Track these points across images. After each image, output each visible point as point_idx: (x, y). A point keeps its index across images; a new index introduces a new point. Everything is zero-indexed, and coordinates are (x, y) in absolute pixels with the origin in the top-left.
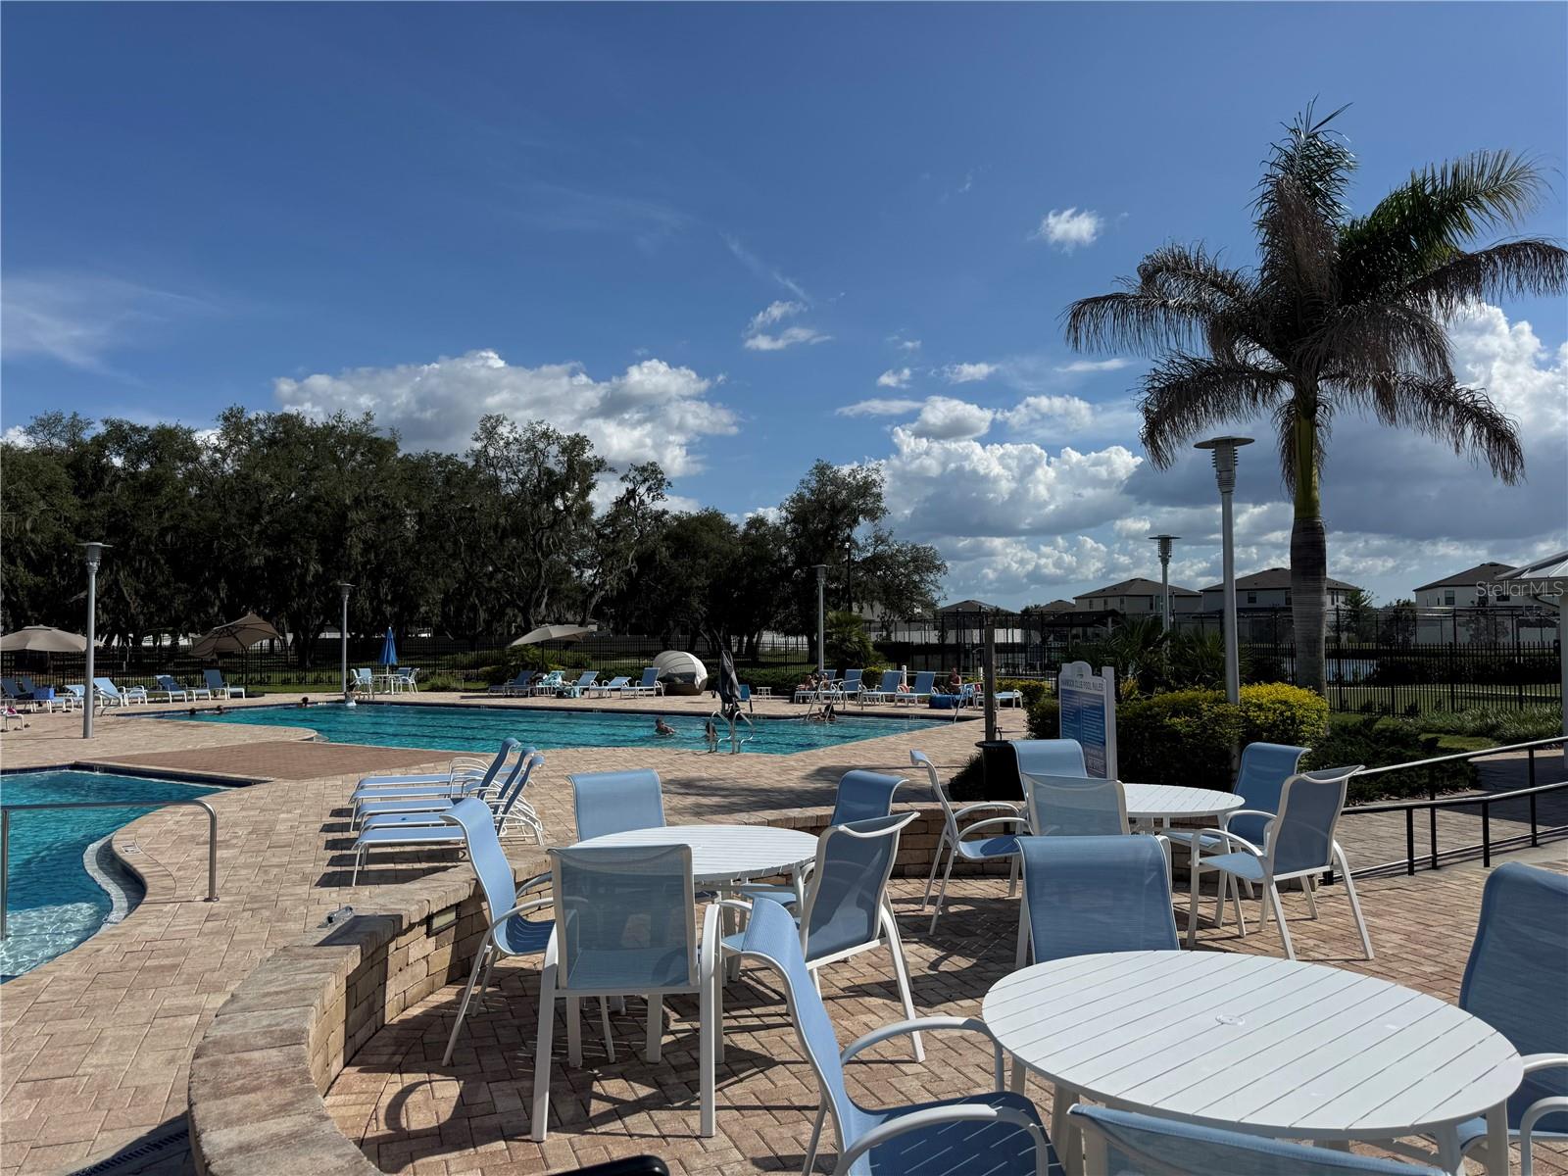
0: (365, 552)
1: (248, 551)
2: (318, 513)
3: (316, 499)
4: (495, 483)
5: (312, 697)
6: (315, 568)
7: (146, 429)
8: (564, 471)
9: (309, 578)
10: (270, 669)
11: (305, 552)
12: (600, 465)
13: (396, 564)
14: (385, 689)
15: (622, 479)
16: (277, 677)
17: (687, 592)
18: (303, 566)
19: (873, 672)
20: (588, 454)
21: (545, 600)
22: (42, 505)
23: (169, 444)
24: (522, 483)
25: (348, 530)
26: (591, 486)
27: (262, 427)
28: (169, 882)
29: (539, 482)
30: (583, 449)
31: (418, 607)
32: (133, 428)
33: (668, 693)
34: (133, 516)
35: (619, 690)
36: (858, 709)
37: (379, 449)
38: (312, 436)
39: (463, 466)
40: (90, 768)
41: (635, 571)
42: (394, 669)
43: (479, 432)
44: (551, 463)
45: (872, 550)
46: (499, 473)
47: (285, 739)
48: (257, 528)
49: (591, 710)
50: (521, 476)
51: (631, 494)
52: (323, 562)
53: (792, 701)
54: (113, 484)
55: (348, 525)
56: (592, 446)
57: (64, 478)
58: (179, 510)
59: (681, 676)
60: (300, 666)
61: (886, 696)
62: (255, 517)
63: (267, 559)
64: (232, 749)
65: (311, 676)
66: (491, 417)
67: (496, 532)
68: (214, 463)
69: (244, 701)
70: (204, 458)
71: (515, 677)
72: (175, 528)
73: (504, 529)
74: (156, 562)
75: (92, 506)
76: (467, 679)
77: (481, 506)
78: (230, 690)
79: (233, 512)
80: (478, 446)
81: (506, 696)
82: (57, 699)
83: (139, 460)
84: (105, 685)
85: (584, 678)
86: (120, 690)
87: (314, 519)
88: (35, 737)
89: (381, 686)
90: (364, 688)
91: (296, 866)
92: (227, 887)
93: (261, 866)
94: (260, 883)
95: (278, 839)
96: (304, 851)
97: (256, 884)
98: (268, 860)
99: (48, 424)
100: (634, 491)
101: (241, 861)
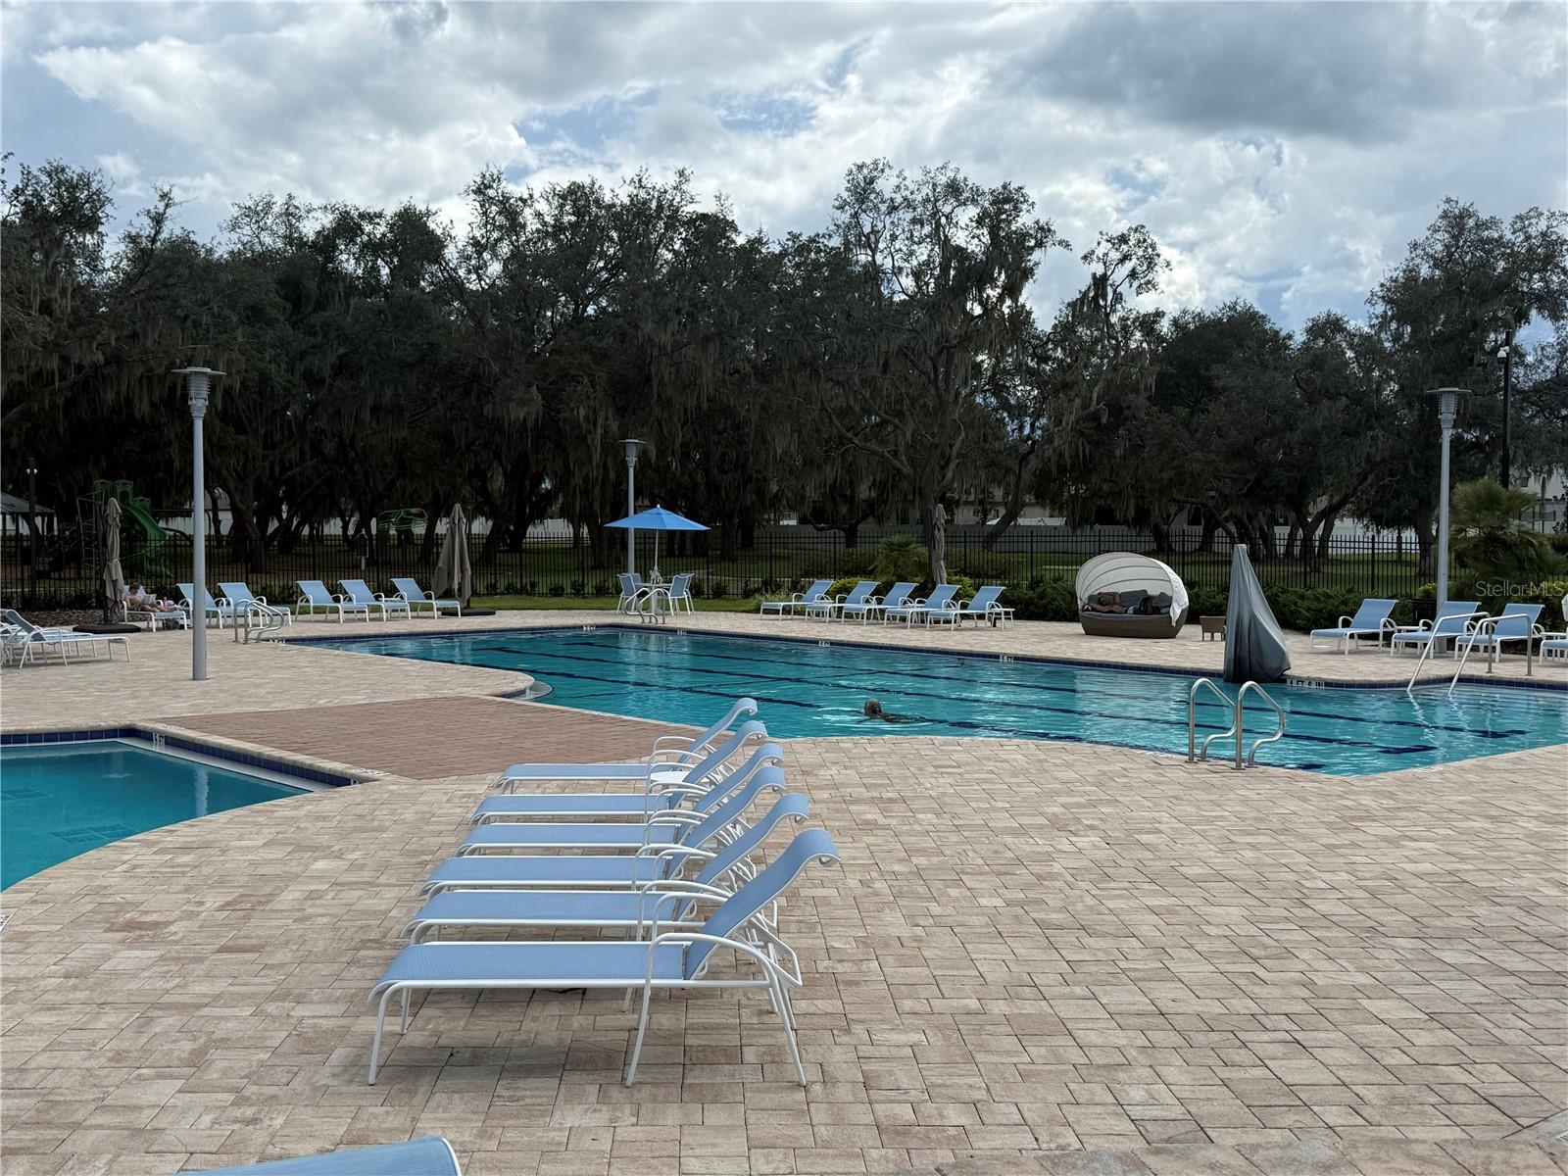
4: (874, 276)
8: (981, 251)
12: (1044, 236)
15: (1084, 259)
20: (1025, 220)
26: (1027, 273)
27: (541, 207)
30: (1016, 209)
39: (829, 252)
40: (146, 735)
43: (846, 193)
44: (959, 238)
47: (474, 693)
51: (1100, 284)
54: (344, 298)
56: (1031, 204)
66: (865, 166)
68: (468, 263)
70: (452, 257)
80: (845, 217)
83: (376, 262)
91: (217, 1011)
92: (32, 1065)
93: (154, 1006)
94: (102, 1061)
95: (260, 927)
96: (272, 967)
97: (87, 1064)
98: (184, 987)
99: (255, 214)
100: (1104, 278)
101: (133, 986)
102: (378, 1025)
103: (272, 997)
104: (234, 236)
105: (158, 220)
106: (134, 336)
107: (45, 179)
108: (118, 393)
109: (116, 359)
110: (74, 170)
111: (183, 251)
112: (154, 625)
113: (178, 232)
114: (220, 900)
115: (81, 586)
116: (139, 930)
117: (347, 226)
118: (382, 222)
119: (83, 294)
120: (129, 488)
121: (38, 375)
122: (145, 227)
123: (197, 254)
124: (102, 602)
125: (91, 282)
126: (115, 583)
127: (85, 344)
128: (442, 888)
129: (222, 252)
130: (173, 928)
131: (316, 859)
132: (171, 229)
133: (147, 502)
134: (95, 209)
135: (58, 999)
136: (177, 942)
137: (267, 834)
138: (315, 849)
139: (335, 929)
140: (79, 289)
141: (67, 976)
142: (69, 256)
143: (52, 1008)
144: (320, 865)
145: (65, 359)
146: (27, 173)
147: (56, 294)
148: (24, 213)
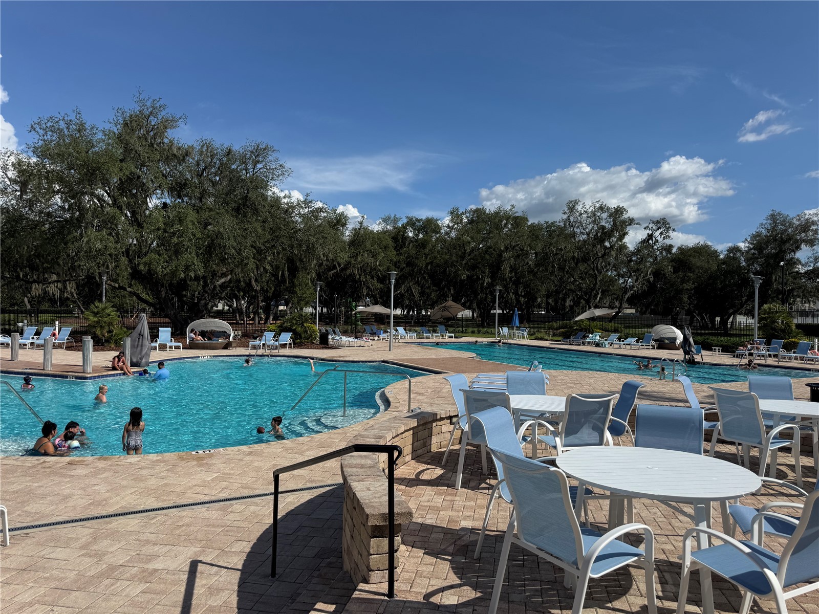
0: (511, 272)
1: (460, 272)
2: (490, 254)
3: (489, 247)
4: (573, 235)
5: (479, 339)
6: (488, 280)
7: (421, 220)
8: (610, 227)
9: (485, 284)
10: (469, 326)
11: (483, 272)
12: (631, 221)
13: (525, 278)
14: (514, 337)
15: (645, 228)
16: (469, 330)
17: (679, 292)
18: (482, 279)
19: (794, 342)
20: (625, 216)
21: (599, 296)
22: (383, 255)
23: (430, 226)
24: (588, 234)
25: (502, 262)
26: (626, 234)
27: (468, 215)
28: (398, 405)
29: (597, 234)
30: (622, 213)
31: (536, 298)
32: (417, 220)
33: (658, 348)
34: (416, 258)
35: (629, 344)
36: (776, 363)
37: (518, 221)
38: (489, 218)
39: (559, 227)
40: (388, 362)
41: (652, 280)
42: (518, 328)
43: (566, 209)
44: (603, 223)
45: (812, 265)
46: (575, 230)
47: (462, 357)
48: (464, 262)
49: (610, 354)
50: (587, 231)
51: (650, 236)
52: (492, 278)
53: (734, 357)
54: (409, 244)
55: (503, 259)
56: (627, 212)
57: (391, 243)
58: (433, 255)
59: (668, 339)
60: (482, 326)
61: (800, 357)
62: (463, 257)
63: (468, 276)
64: (440, 359)
65: (484, 330)
66: (572, 201)
67: (574, 260)
68: (447, 233)
69: (454, 340)
70: (443, 231)
71: (576, 334)
72: (431, 263)
73: (578, 259)
74: (424, 278)
75: (401, 254)
76: (554, 335)
77: (565, 247)
78: (448, 334)
79: (454, 255)
80: (565, 217)
81: (570, 344)
82: (384, 335)
83: (419, 233)
84: (401, 330)
85: (610, 338)
86: (407, 333)
87: (488, 257)
88: (373, 350)
89: (512, 336)
90: (504, 336)
100: (652, 235)
105: (361, 224)
111: (367, 232)
113: (366, 227)
117: (411, 222)
122: (358, 226)
125: (342, 240)
140: (339, 241)
142: (338, 233)
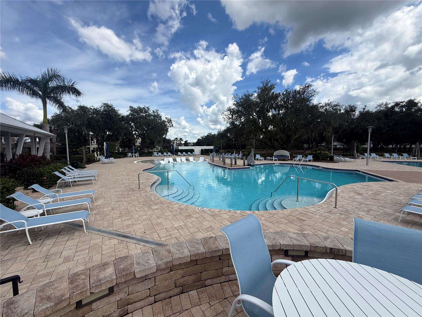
40: (359, 171)
91: (371, 206)
92: (344, 205)
93: (361, 203)
94: (354, 207)
95: (378, 197)
96: (380, 203)
97: (352, 207)
98: (366, 202)
99: (380, 106)
101: (358, 200)
102: (401, 215)
103: (380, 206)
104: (376, 109)
105: (364, 109)
106: (359, 124)
107: (348, 107)
108: (357, 131)
109: (356, 126)
110: (352, 105)
111: (368, 112)
112: (360, 158)
113: (367, 110)
114: (371, 193)
115: (350, 153)
116: (359, 194)
117: (397, 104)
118: (405, 103)
119: (353, 120)
120: (357, 142)
121: (345, 130)
122: (362, 110)
123: (370, 112)
124: (353, 155)
125: (354, 118)
126: (355, 153)
127: (352, 125)
128: (414, 199)
129: (374, 111)
130: (364, 195)
131: (388, 190)
132: (366, 110)
133: (360, 143)
134: (355, 109)
135: (348, 199)
136: (365, 196)
137: (379, 186)
138: (387, 189)
139: (391, 200)
140: (352, 119)
141: (349, 197)
142: (351, 115)
143: (347, 200)
144: (388, 191)
145: (349, 127)
146: (346, 107)
147: (349, 120)
148: (345, 111)
